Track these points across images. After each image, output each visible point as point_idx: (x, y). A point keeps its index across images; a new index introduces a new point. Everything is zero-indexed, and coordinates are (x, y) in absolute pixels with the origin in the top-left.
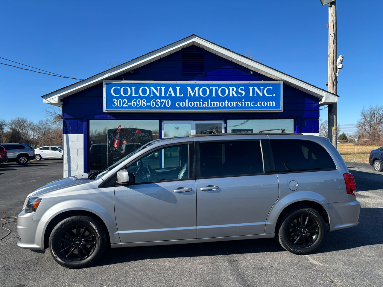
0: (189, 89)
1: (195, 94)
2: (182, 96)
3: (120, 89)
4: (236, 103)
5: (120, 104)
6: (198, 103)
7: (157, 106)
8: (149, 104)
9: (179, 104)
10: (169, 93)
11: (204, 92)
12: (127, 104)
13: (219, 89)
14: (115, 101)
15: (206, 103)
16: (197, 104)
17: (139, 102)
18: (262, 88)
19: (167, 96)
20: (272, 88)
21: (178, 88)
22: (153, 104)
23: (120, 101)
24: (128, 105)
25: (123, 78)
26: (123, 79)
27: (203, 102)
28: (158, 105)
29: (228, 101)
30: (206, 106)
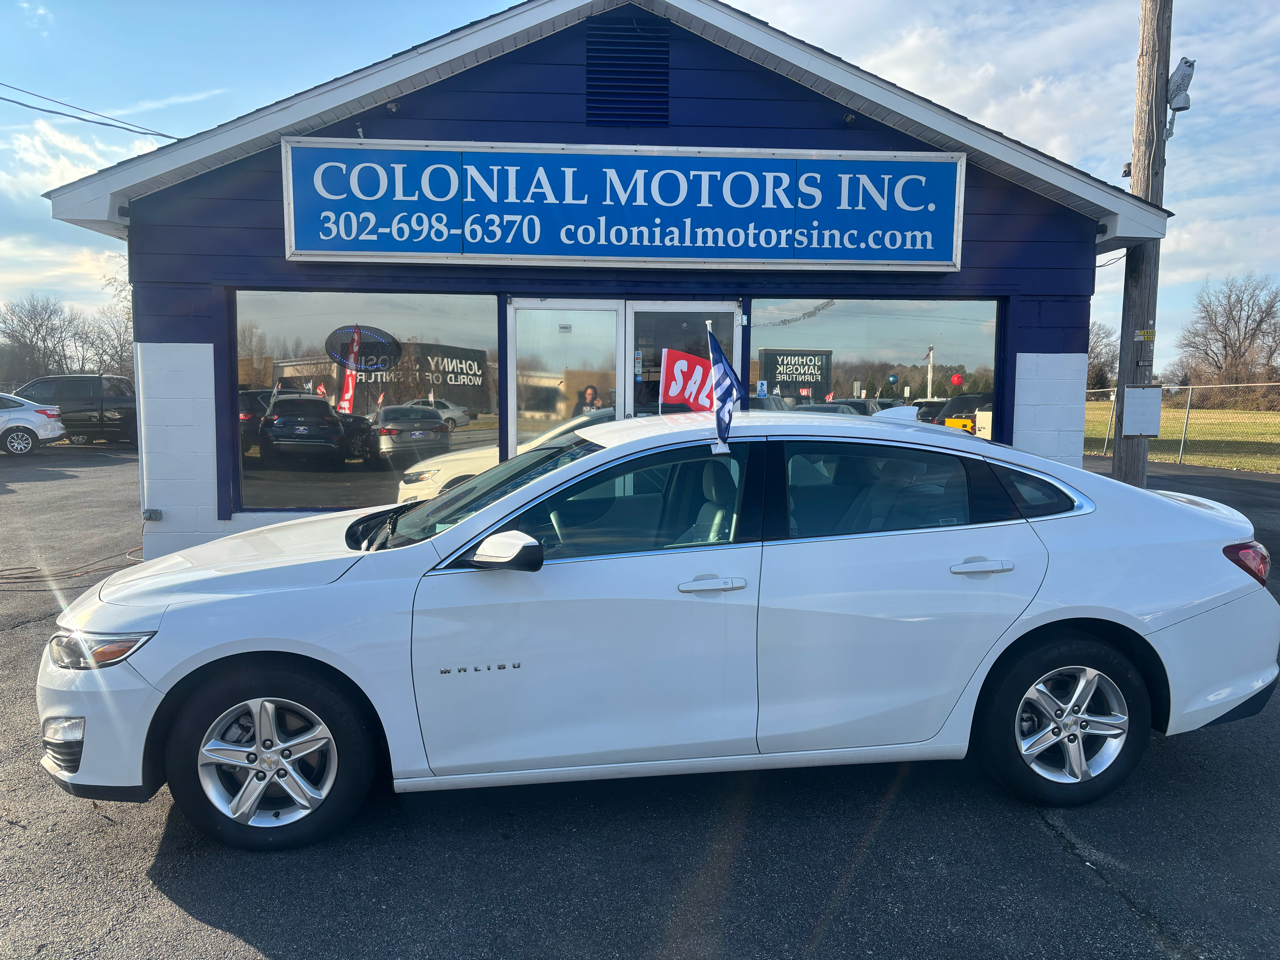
0: (612, 174)
1: (633, 196)
2: (585, 202)
3: (349, 170)
4: (788, 235)
5: (348, 232)
6: (645, 230)
7: (487, 240)
8: (459, 232)
9: (571, 235)
10: (533, 190)
11: (669, 188)
12: (373, 231)
13: (724, 177)
14: (327, 219)
15: (676, 231)
16: (640, 234)
17: (420, 222)
18: (887, 178)
19: (528, 200)
20: (923, 179)
21: (569, 172)
22: (473, 233)
23: (348, 219)
24: (381, 235)
25: (360, 130)
26: (361, 134)
27: (663, 226)
28: (492, 235)
29: (759, 228)
30: (676, 243)
